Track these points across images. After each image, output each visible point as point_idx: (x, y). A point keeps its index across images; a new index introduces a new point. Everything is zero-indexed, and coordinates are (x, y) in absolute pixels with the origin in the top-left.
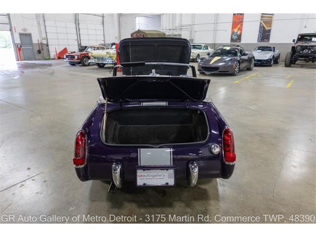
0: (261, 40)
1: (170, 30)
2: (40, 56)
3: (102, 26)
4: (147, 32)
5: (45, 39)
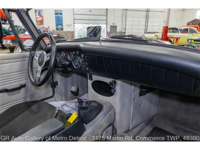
5: (124, 29)
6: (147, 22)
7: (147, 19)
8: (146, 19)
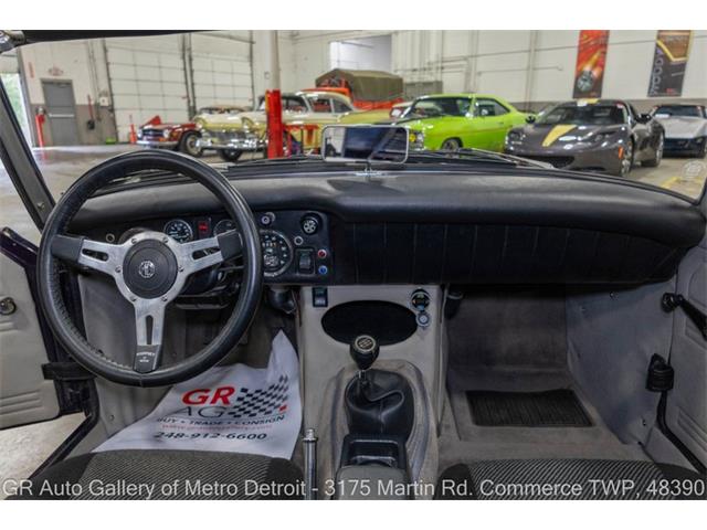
0: (658, 91)
1: (415, 70)
2: (92, 135)
3: (248, 64)
4: (356, 75)
5: (106, 95)
6: (189, 72)
7: (187, 58)
8: (183, 58)
